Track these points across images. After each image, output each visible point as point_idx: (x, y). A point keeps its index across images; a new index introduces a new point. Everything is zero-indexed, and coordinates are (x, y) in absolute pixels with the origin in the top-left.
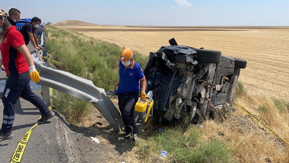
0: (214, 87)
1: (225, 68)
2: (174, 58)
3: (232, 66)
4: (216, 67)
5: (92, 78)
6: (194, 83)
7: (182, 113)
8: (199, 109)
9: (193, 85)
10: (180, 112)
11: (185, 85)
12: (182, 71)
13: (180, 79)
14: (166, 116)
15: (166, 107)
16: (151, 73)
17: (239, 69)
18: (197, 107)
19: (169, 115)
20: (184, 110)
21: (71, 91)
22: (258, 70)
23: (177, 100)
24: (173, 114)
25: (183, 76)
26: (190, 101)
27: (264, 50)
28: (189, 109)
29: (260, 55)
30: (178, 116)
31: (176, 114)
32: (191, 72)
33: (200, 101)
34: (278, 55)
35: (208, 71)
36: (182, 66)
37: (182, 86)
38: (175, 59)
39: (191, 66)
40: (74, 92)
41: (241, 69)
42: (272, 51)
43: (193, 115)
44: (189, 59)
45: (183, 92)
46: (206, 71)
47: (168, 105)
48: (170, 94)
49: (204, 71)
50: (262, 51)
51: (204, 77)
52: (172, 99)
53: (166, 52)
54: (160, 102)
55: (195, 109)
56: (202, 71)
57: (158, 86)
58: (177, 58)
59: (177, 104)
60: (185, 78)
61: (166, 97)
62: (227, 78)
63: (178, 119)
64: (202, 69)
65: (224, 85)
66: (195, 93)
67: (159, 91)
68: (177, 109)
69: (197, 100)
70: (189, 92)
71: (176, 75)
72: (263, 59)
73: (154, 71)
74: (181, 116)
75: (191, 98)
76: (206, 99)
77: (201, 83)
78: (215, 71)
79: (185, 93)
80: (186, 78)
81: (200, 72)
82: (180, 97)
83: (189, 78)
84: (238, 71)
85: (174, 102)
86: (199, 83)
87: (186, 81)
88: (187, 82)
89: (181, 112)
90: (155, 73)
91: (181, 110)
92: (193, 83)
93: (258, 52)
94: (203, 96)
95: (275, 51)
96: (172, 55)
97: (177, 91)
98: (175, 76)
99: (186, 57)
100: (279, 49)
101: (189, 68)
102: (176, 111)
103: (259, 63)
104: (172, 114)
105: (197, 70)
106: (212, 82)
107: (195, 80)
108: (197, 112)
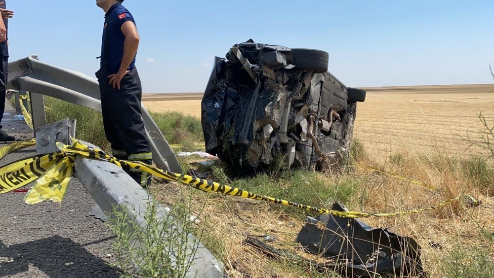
0: (320, 122)
1: (334, 94)
2: (256, 58)
3: (344, 95)
4: (321, 87)
6: (290, 104)
7: (274, 152)
8: (300, 153)
9: (287, 108)
10: (270, 151)
11: (276, 103)
12: (270, 83)
13: (267, 95)
14: (249, 156)
15: (248, 139)
16: (219, 89)
18: (297, 149)
19: (252, 158)
20: (276, 149)
22: (379, 144)
23: (265, 129)
24: (259, 155)
25: (273, 91)
26: (286, 135)
27: (385, 117)
28: (284, 148)
29: (379, 124)
30: (267, 159)
31: (264, 156)
32: (284, 85)
33: (300, 138)
34: (407, 123)
35: (309, 88)
36: (269, 73)
37: (272, 104)
38: (257, 60)
39: (283, 75)
41: (358, 103)
42: (397, 118)
43: (291, 161)
44: (281, 59)
45: (274, 114)
46: (307, 87)
47: (250, 136)
48: (253, 119)
49: (304, 85)
50: (382, 119)
51: (304, 100)
52: (256, 126)
53: (243, 50)
54: (238, 132)
55: (293, 150)
56: (301, 86)
57: (232, 108)
58: (262, 57)
59: (265, 134)
60: (276, 93)
61: (248, 121)
62: (339, 115)
63: (268, 163)
64: (300, 81)
65: (334, 124)
66: (292, 121)
67: (234, 115)
68: (265, 147)
69: (296, 138)
70: (283, 118)
72: (385, 129)
73: (223, 86)
74: (272, 159)
75: (286, 130)
76: (309, 135)
77: (299, 108)
78: (319, 93)
79: (276, 116)
80: (277, 93)
81: (297, 86)
82: (270, 123)
83: (282, 94)
84: (353, 107)
85: (261, 131)
86: (296, 109)
87: (277, 98)
88: (278, 100)
89: (272, 151)
90: (226, 89)
91: (272, 149)
92: (288, 105)
93: (377, 121)
94: (304, 130)
95: (401, 118)
96: (252, 53)
97: (264, 111)
98: (260, 92)
99: (275, 53)
100: (407, 115)
101: (280, 79)
102: (263, 149)
103: (379, 135)
104: (257, 155)
105: (291, 85)
106: (316, 111)
107: (291, 100)
108: (298, 158)
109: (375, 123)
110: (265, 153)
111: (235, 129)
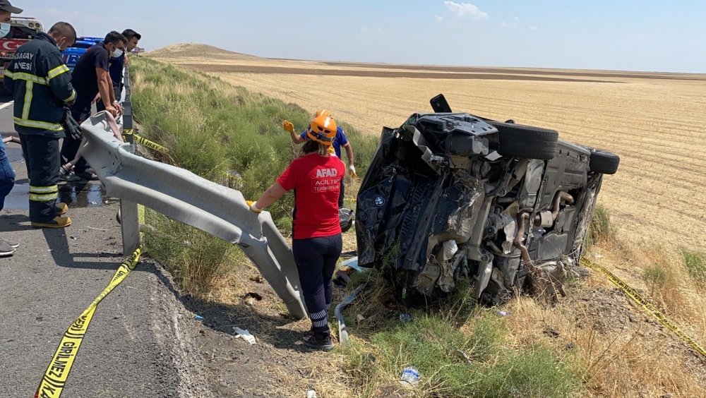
0: (538, 217)
1: (567, 170)
2: (442, 142)
3: (583, 166)
4: (545, 169)
5: (241, 186)
6: (489, 204)
7: (457, 277)
8: (500, 270)
9: (485, 209)
10: (452, 275)
11: (466, 209)
12: (461, 175)
13: (455, 196)
14: (418, 283)
15: (418, 262)
16: (384, 178)
17: (600, 174)
18: (495, 265)
19: (423, 283)
20: (461, 270)
21: (191, 216)
22: (645, 180)
23: (446, 246)
24: (434, 279)
25: (464, 188)
26: (478, 249)
27: (661, 130)
28: (475, 268)
29: (651, 143)
30: (447, 284)
31: (442, 280)
32: (482, 178)
33: (502, 249)
34: (695, 144)
35: (524, 177)
36: (460, 162)
37: (460, 211)
38: (443, 145)
39: (483, 164)
40: (196, 218)
41: (605, 176)
42: (682, 133)
43: (484, 284)
44: (479, 147)
45: (461, 226)
46: (519, 178)
47: (422, 257)
48: (429, 231)
49: (514, 176)
50: (656, 134)
51: (514, 192)
52: (433, 242)
53: (424, 127)
54: (404, 250)
55: (488, 270)
56: (510, 177)
57: (400, 209)
58: (450, 143)
59: (445, 255)
60: (468, 192)
61: (420, 237)
62: (571, 197)
63: (447, 291)
64: (509, 172)
65: (561, 213)
66: (490, 230)
67: (401, 222)
68: (445, 267)
69: (496, 248)
70: (475, 228)
71: (445, 185)
72: (658, 153)
73: (391, 173)
74: (453, 285)
75: (479, 242)
76: (516, 245)
77: (506, 205)
78: (540, 178)
79: (465, 229)
80: (469, 194)
81: (503, 180)
82: (454, 239)
83: (477, 194)
84: (597, 179)
85: (438, 250)
86: (500, 205)
87: (469, 201)
88: (471, 204)
89: (454, 274)
90: (395, 177)
91: (455, 271)
92: (486, 206)
93: (647, 136)
94: (510, 239)
95: (687, 133)
96: (437, 134)
97: (447, 223)
98: (444, 187)
99: (471, 140)
100: (698, 129)
101: (477, 168)
102: (441, 271)
103: (647, 163)
104: (431, 279)
105: (496, 173)
106: (532, 205)
107: (491, 198)
108: (495, 277)
109: (645, 139)
110: (444, 277)
111: (402, 245)
